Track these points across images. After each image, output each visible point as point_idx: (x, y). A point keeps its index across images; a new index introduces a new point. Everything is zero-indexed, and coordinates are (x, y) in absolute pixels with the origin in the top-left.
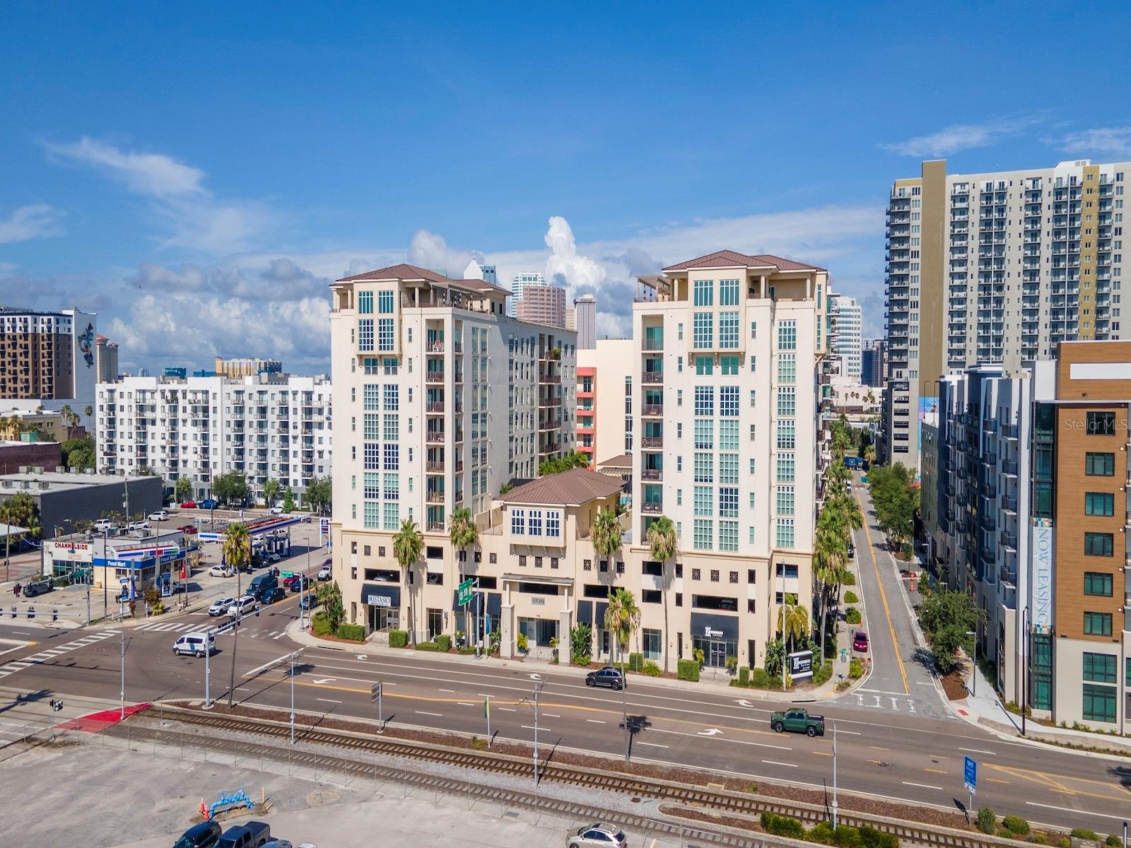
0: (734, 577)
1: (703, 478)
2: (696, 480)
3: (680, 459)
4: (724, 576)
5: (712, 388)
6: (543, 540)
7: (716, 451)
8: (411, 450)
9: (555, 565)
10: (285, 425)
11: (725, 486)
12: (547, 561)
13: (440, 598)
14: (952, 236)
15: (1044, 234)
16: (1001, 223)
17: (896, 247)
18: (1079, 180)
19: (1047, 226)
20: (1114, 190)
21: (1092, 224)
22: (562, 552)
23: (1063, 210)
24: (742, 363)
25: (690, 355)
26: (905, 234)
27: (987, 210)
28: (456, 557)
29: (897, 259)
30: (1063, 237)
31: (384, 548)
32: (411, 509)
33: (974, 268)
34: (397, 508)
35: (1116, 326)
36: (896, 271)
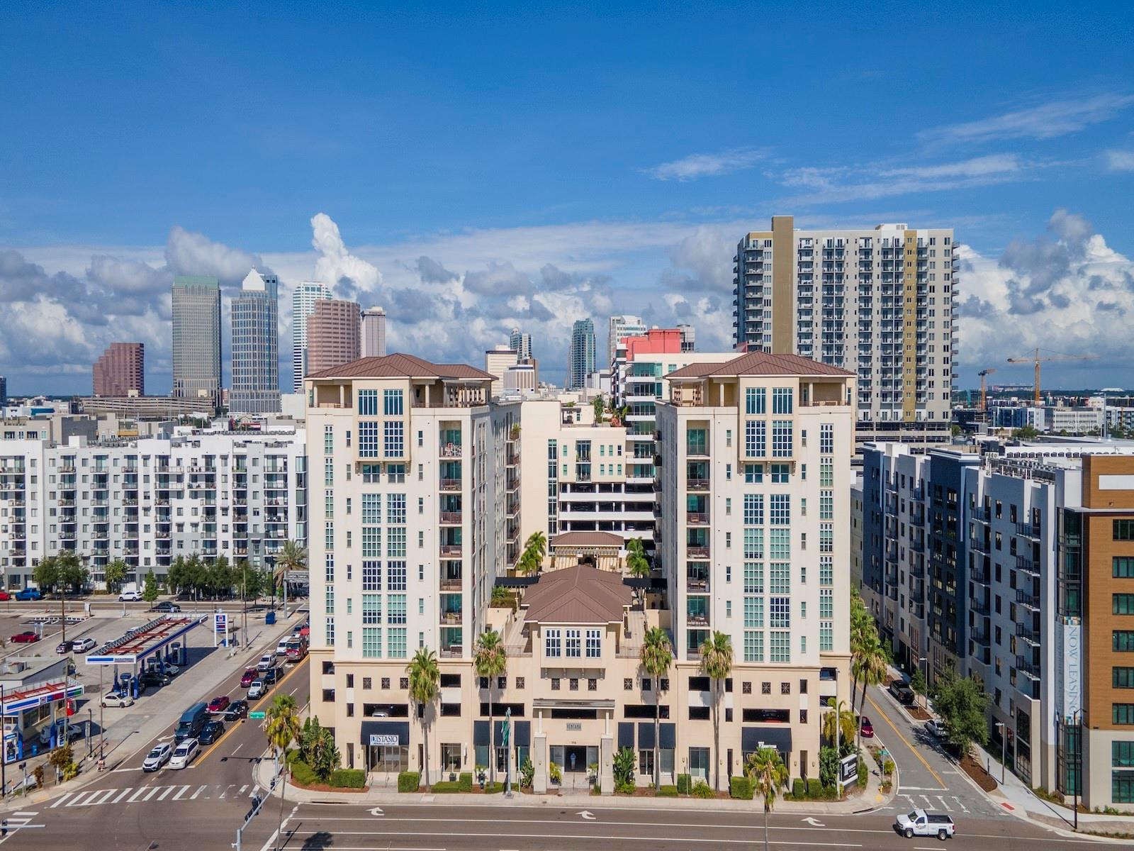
0: (786, 688)
1: (753, 588)
2: (746, 591)
3: (729, 570)
4: (776, 688)
5: (762, 496)
6: (583, 662)
7: (767, 560)
8: (421, 568)
9: (592, 686)
10: (133, 495)
11: (775, 596)
12: (583, 683)
13: (459, 731)
14: (799, 287)
15: (874, 289)
16: (840, 277)
17: (751, 295)
18: (902, 242)
19: (877, 282)
20: (928, 252)
21: (912, 281)
22: (601, 673)
23: (890, 268)
24: (793, 471)
25: (739, 462)
26: (758, 283)
27: (829, 264)
28: (476, 684)
29: (751, 307)
30: (889, 292)
31: (388, 680)
32: (421, 633)
33: (818, 317)
34: (405, 633)
35: (932, 373)
36: (751, 319)
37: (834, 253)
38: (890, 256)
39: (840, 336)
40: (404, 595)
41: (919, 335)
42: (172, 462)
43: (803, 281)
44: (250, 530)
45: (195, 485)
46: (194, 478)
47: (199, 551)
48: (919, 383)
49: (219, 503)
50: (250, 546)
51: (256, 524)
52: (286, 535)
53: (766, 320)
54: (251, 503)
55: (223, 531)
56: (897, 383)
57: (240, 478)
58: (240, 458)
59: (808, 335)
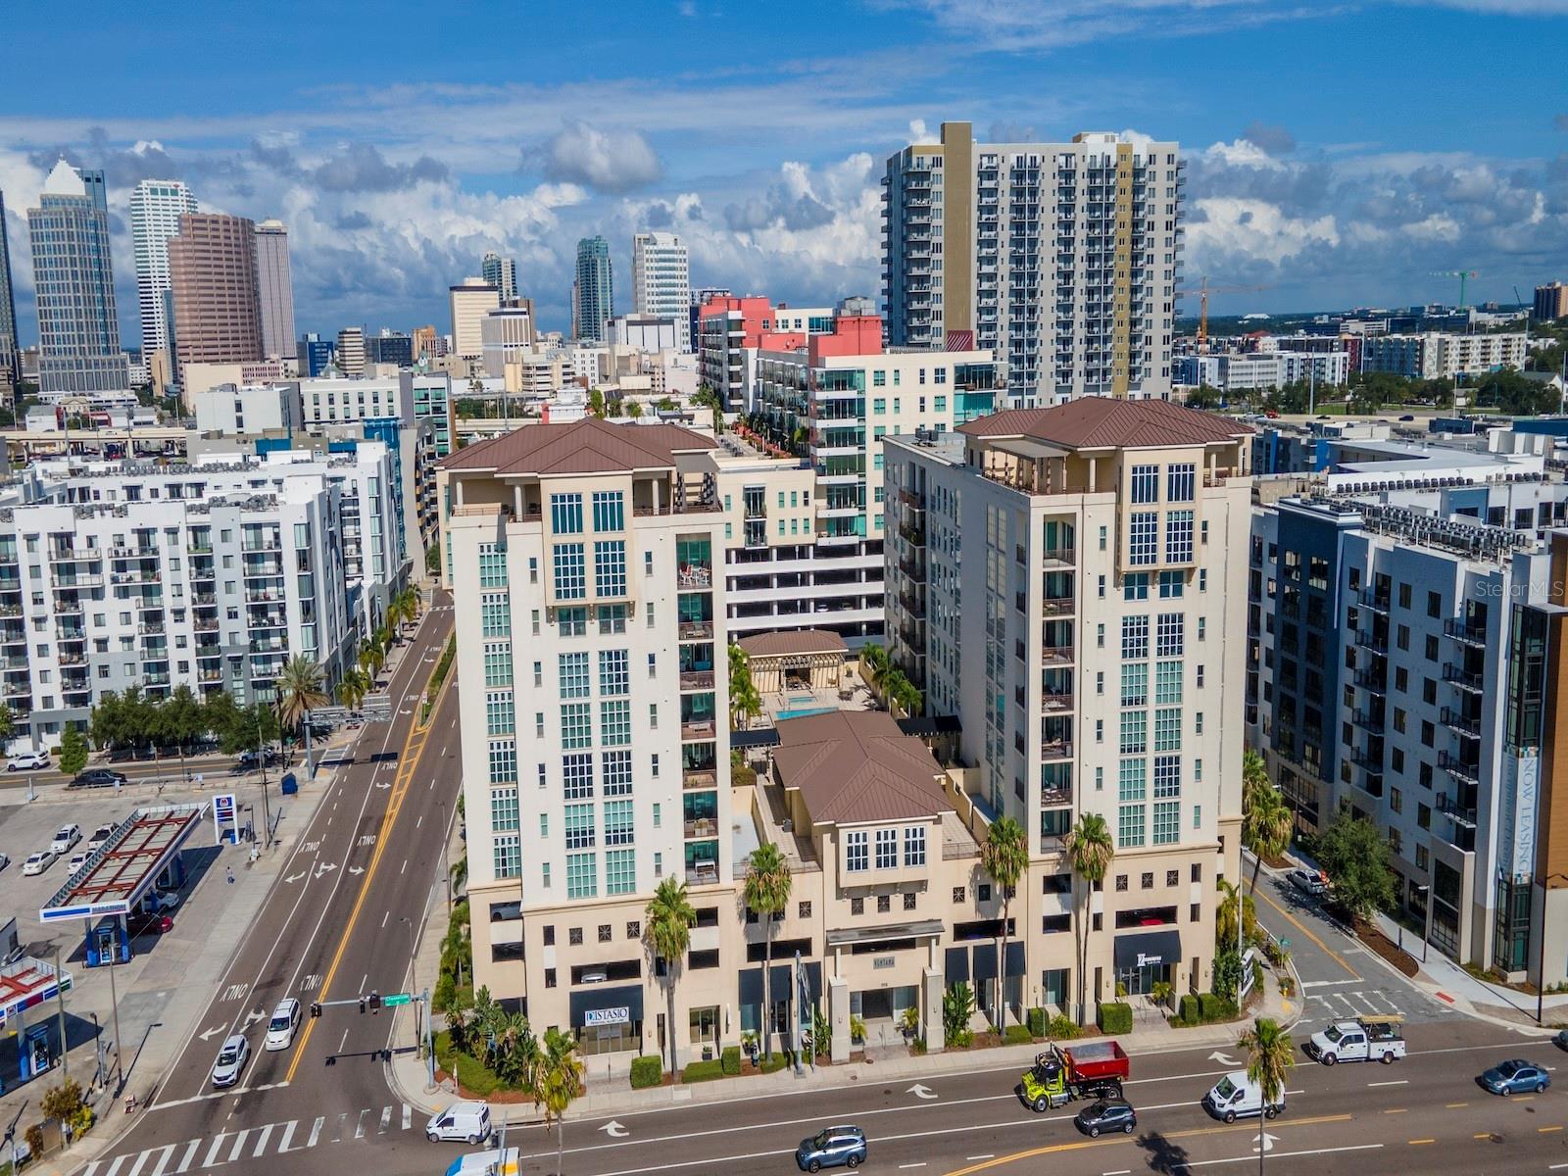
0: (1173, 878)
2: (1123, 751)
3: (1100, 724)
4: (1160, 880)
5: (1146, 617)
6: (902, 873)
7: (1152, 706)
8: (655, 758)
9: (910, 903)
10: (12, 599)
11: (1161, 754)
12: (897, 900)
13: (718, 989)
14: (980, 225)
15: (1078, 226)
16: (1033, 209)
17: (914, 237)
18: (1113, 160)
19: (1081, 217)
20: (1147, 175)
21: (1126, 216)
22: (922, 885)
23: (1098, 197)
24: (1189, 580)
25: (1117, 573)
26: (924, 220)
27: (1019, 193)
28: (740, 918)
29: (916, 254)
30: (1097, 231)
31: (608, 927)
32: (658, 855)
33: (1005, 268)
34: (632, 857)
35: (1149, 341)
36: (916, 271)
37: (1028, 173)
38: (1098, 181)
39: (1033, 294)
40: (630, 801)
41: (1134, 290)
42: (79, 543)
43: (985, 216)
44: (224, 642)
45: (122, 576)
46: (121, 566)
47: (139, 679)
48: (1133, 356)
49: (167, 602)
50: (226, 668)
51: (234, 631)
52: (285, 645)
53: (935, 273)
54: (222, 600)
55: (179, 646)
56: (1106, 356)
57: (201, 563)
58: (198, 530)
59: (991, 293)
